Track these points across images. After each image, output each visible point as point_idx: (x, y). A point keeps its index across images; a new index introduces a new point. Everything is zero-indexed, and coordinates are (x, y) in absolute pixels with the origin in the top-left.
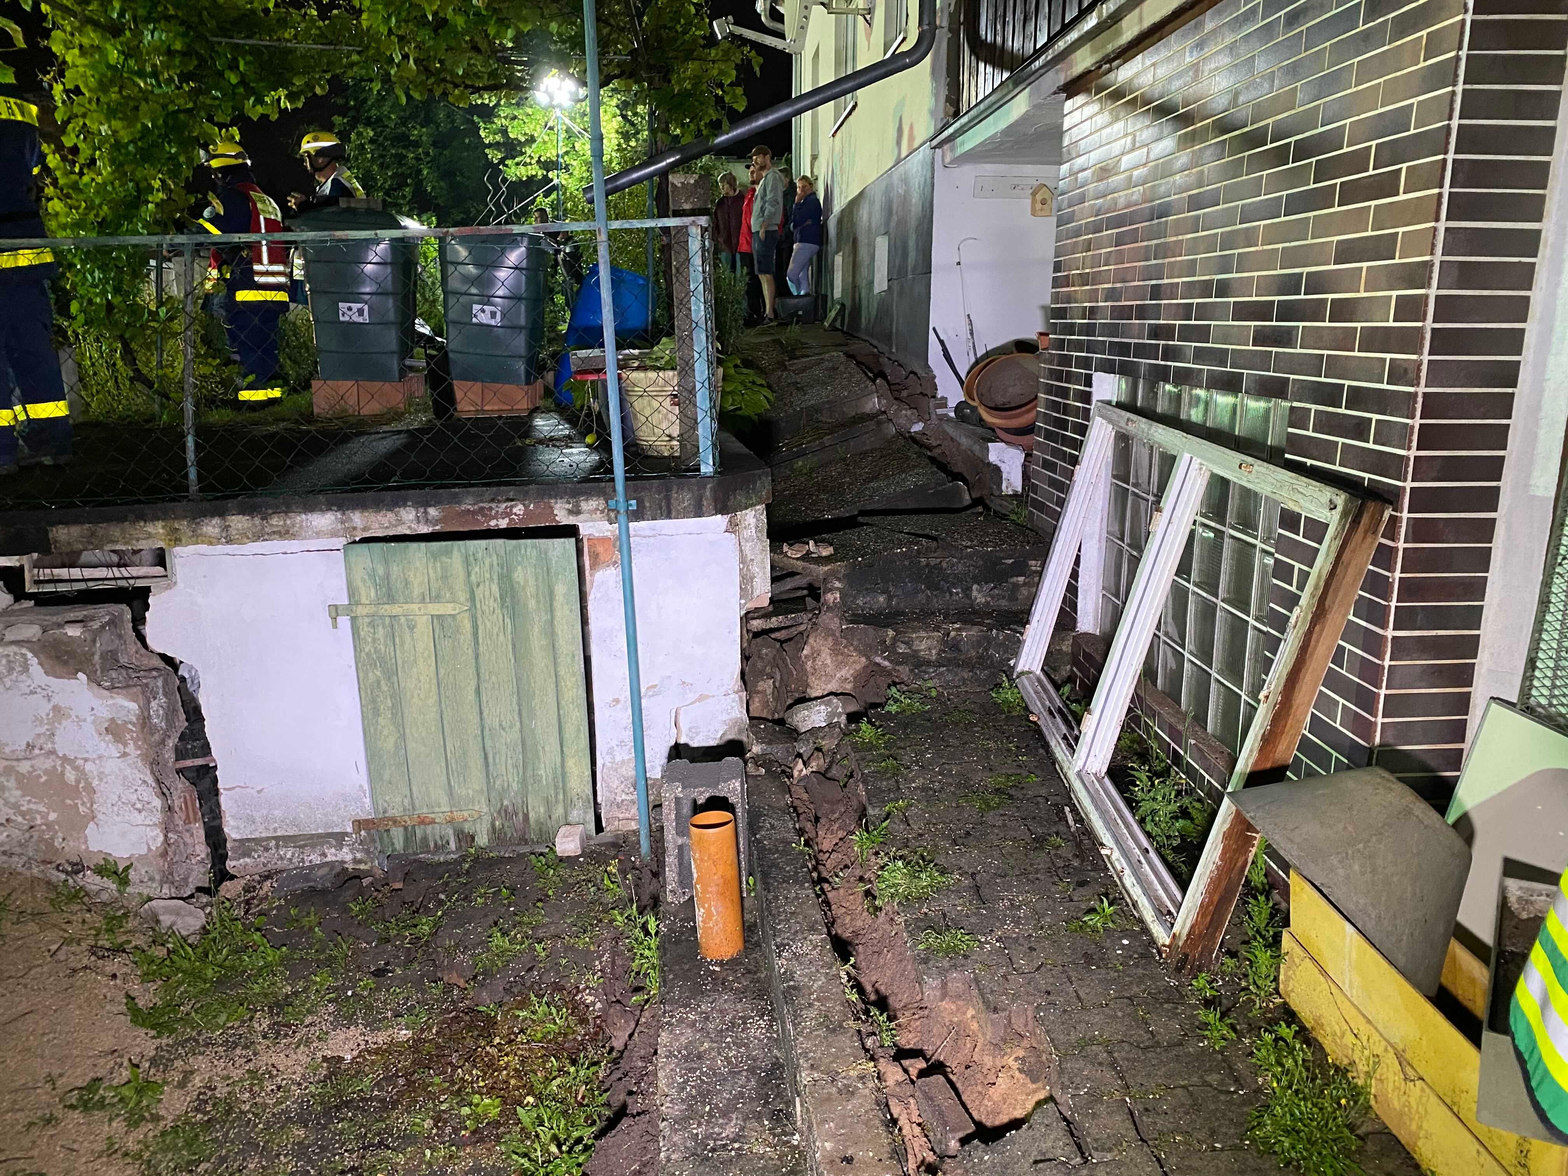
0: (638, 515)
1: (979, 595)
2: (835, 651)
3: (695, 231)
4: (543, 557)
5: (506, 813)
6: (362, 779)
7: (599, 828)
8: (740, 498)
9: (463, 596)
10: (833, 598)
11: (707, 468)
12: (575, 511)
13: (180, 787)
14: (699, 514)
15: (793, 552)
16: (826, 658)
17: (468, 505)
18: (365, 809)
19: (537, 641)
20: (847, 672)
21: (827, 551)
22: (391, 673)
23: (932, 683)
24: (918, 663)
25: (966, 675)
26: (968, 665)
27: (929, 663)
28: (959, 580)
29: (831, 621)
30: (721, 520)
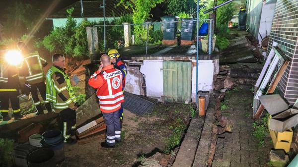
0: (199, 59)
1: (252, 75)
2: (229, 82)
3: (211, 21)
4: (187, 64)
5: (179, 97)
6: (162, 91)
7: (191, 101)
8: (214, 58)
9: (176, 68)
10: (229, 74)
11: (210, 53)
12: (191, 58)
13: (142, 89)
14: (208, 59)
15: (223, 67)
16: (227, 83)
17: (178, 57)
18: (162, 94)
19: (185, 75)
20: (230, 85)
21: (228, 67)
22: (167, 78)
23: (242, 87)
24: (240, 84)
25: (247, 86)
26: (248, 85)
27: (241, 84)
28: (249, 73)
29: (228, 77)
30: (211, 61)
